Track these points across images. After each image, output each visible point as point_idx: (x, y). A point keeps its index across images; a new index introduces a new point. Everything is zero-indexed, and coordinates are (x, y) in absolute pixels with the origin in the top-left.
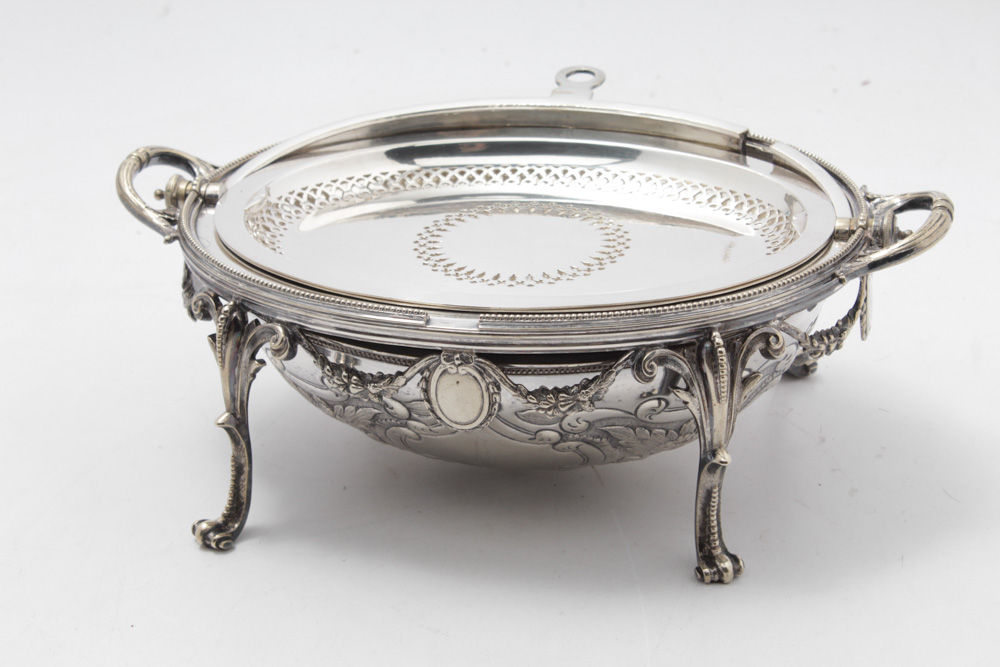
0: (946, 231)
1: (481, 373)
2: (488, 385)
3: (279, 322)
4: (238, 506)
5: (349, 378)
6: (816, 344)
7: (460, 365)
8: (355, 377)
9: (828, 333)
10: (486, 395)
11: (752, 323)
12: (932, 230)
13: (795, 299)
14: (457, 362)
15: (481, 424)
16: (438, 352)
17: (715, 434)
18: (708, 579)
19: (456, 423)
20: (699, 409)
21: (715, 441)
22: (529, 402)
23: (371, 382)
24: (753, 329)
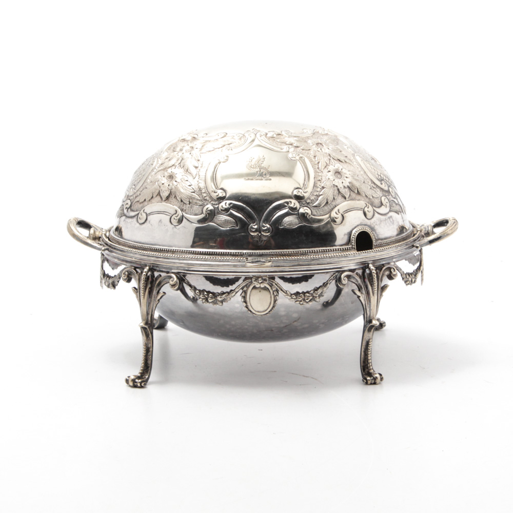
0: (457, 228)
1: (270, 286)
2: (273, 291)
3: (173, 273)
4: (147, 367)
5: (208, 295)
6: (408, 277)
7: (261, 283)
8: (210, 294)
9: (411, 274)
10: (273, 296)
11: (384, 262)
12: (452, 227)
13: (400, 253)
14: (260, 282)
15: (269, 312)
16: (251, 278)
17: (371, 312)
18: (369, 382)
19: (258, 312)
20: (365, 300)
21: (371, 315)
22: (292, 298)
23: (219, 296)
24: (383, 265)
